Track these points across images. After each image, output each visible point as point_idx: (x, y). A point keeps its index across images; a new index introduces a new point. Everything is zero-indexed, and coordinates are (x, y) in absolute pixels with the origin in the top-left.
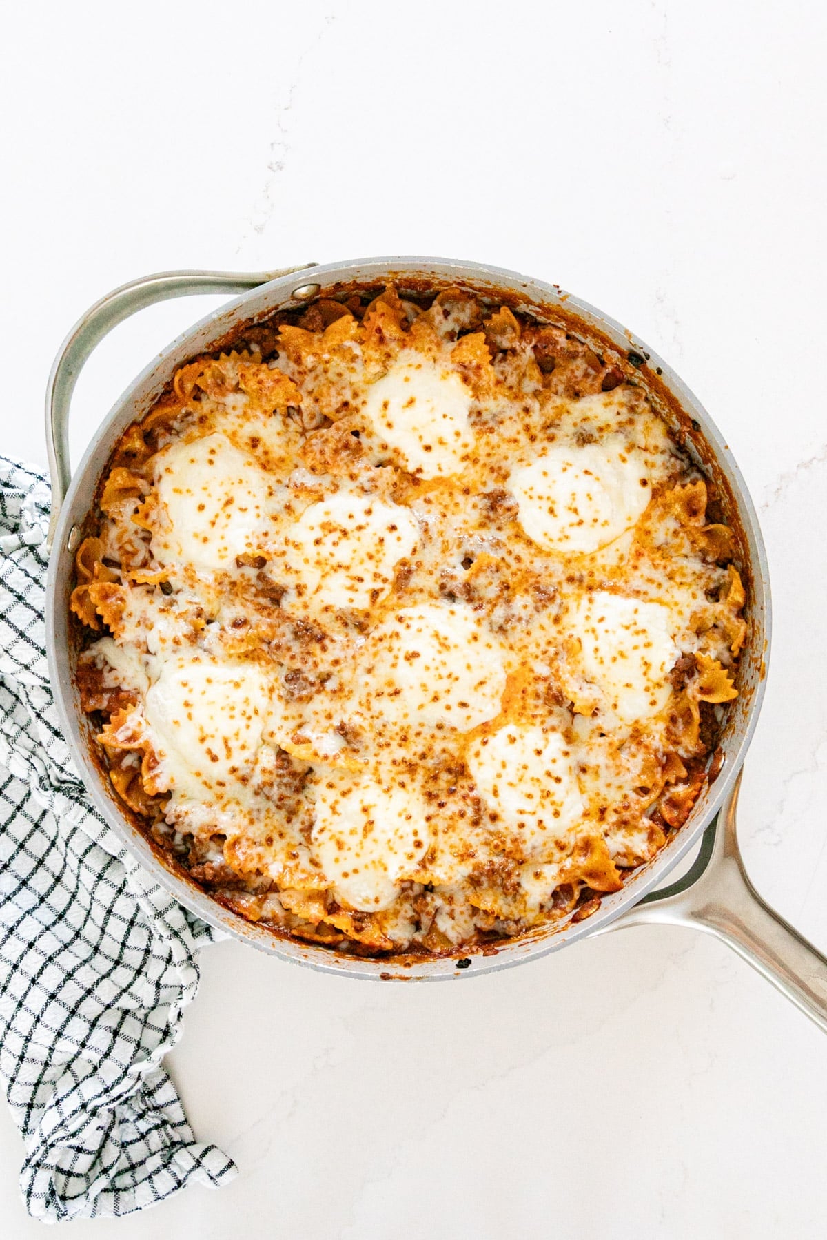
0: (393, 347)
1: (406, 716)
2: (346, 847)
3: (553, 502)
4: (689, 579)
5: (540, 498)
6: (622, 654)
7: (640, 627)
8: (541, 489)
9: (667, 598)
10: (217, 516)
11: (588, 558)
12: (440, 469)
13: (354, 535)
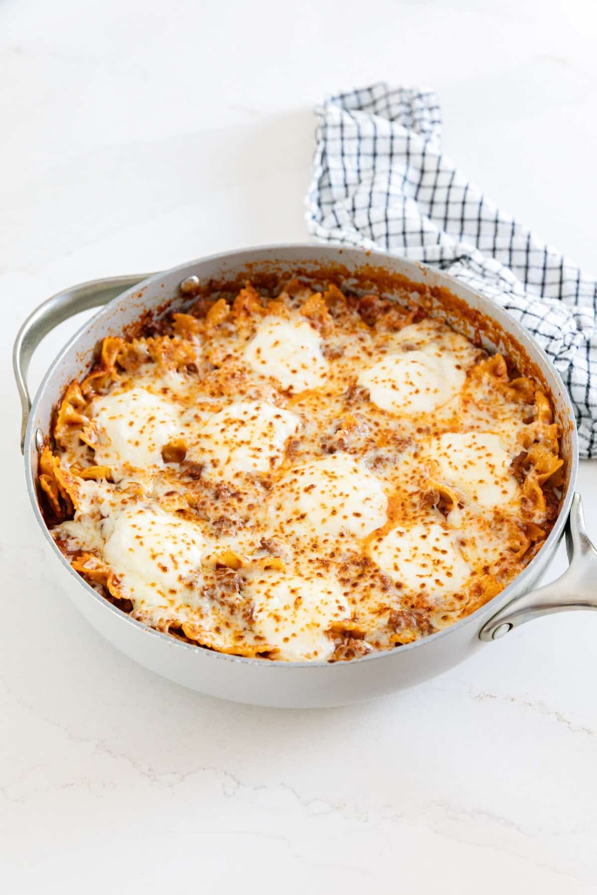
0: (257, 317)
1: (313, 530)
2: (282, 619)
3: (394, 381)
4: (509, 415)
5: (384, 381)
6: (470, 463)
7: (480, 445)
8: (382, 375)
9: (496, 430)
10: (144, 427)
11: (430, 417)
12: (306, 384)
13: (249, 423)
